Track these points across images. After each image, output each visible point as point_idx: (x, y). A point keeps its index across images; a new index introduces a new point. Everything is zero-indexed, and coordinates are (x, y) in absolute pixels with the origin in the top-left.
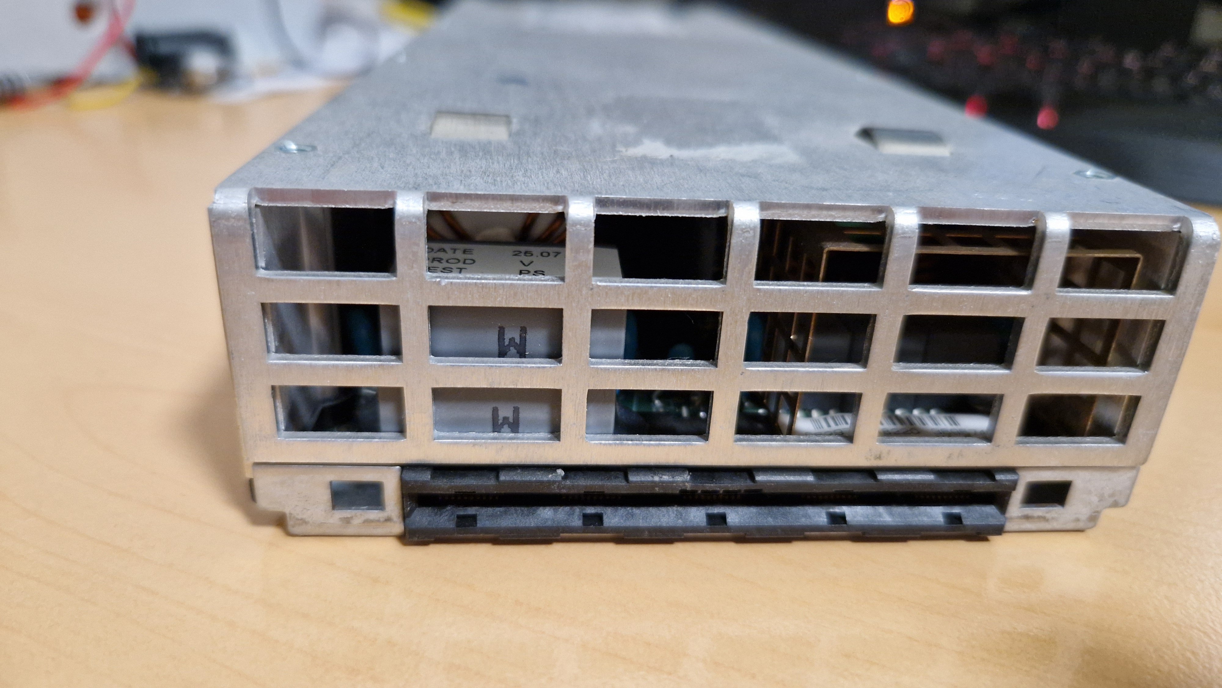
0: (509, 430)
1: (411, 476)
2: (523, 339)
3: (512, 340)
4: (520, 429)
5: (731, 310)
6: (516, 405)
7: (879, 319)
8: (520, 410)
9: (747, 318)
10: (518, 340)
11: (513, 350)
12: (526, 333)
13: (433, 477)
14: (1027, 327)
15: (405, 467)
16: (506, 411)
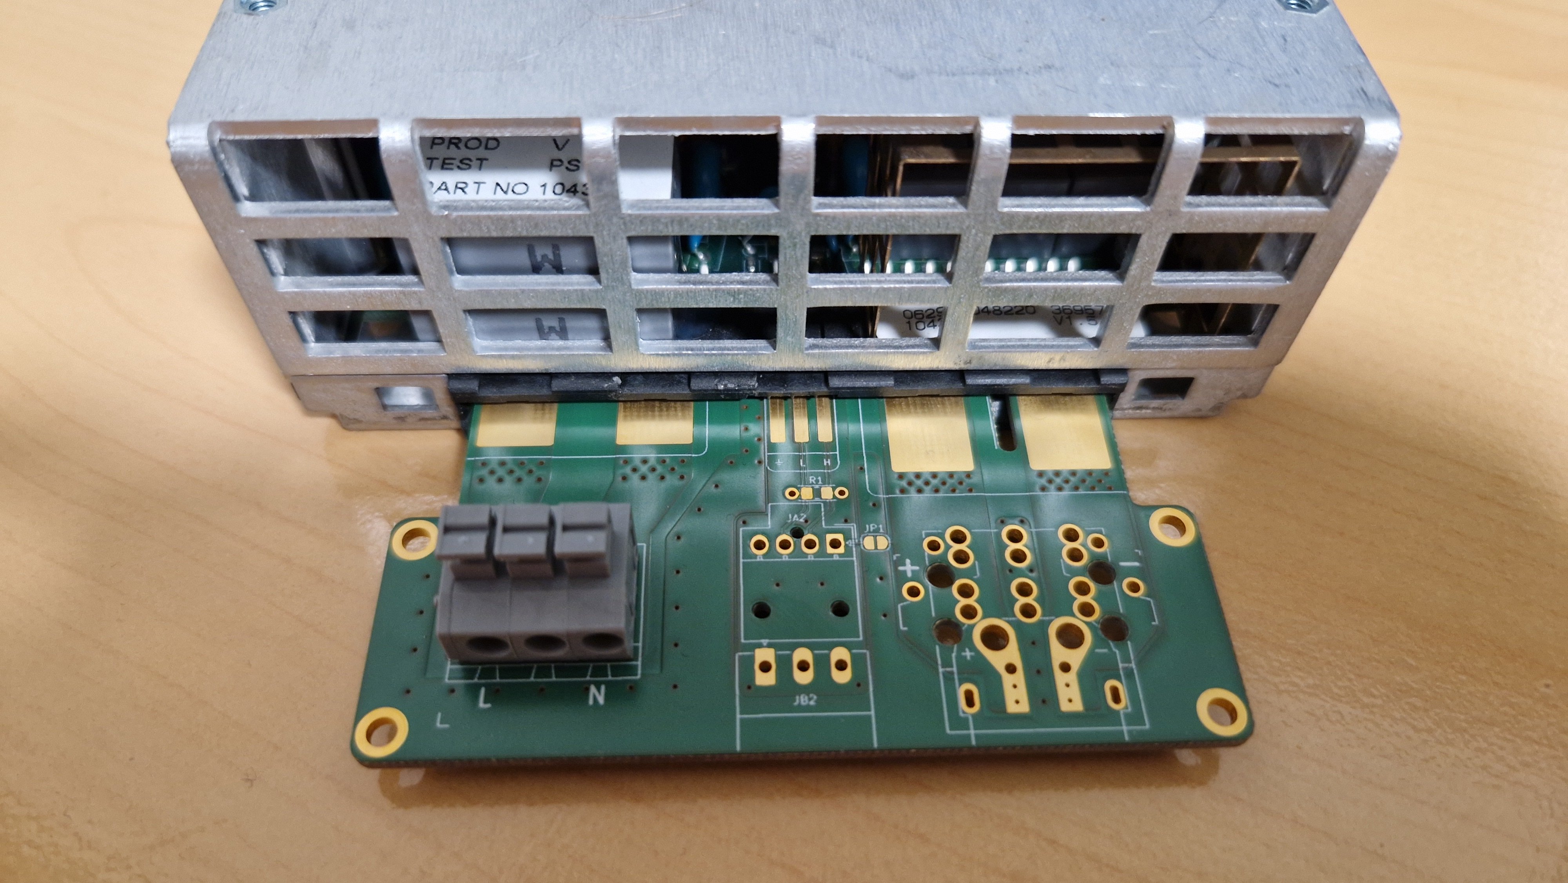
0: (558, 337)
1: (458, 385)
2: (557, 256)
3: (544, 256)
4: (570, 336)
5: (788, 233)
6: (560, 316)
7: (964, 238)
8: (566, 320)
9: (807, 241)
10: (551, 256)
11: (547, 265)
12: (558, 250)
13: (480, 386)
14: (1143, 243)
15: (451, 376)
16: (549, 322)
